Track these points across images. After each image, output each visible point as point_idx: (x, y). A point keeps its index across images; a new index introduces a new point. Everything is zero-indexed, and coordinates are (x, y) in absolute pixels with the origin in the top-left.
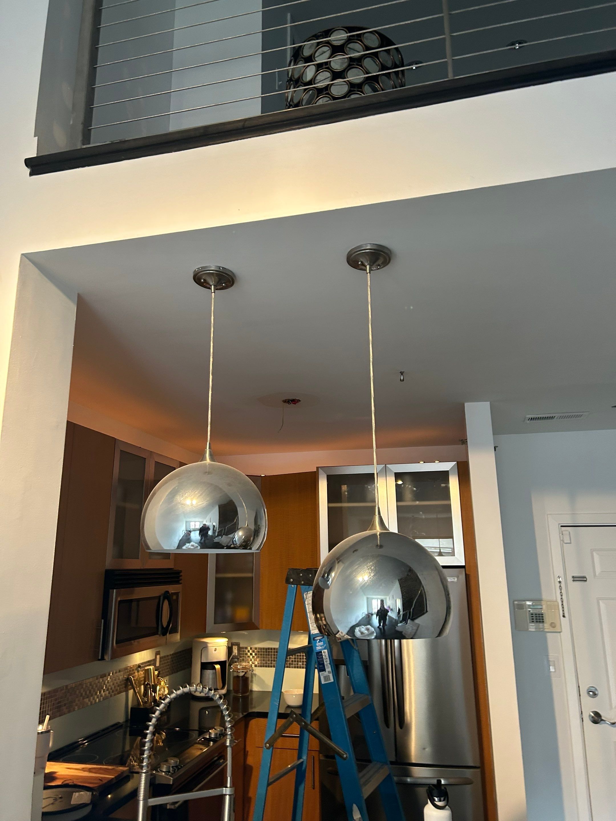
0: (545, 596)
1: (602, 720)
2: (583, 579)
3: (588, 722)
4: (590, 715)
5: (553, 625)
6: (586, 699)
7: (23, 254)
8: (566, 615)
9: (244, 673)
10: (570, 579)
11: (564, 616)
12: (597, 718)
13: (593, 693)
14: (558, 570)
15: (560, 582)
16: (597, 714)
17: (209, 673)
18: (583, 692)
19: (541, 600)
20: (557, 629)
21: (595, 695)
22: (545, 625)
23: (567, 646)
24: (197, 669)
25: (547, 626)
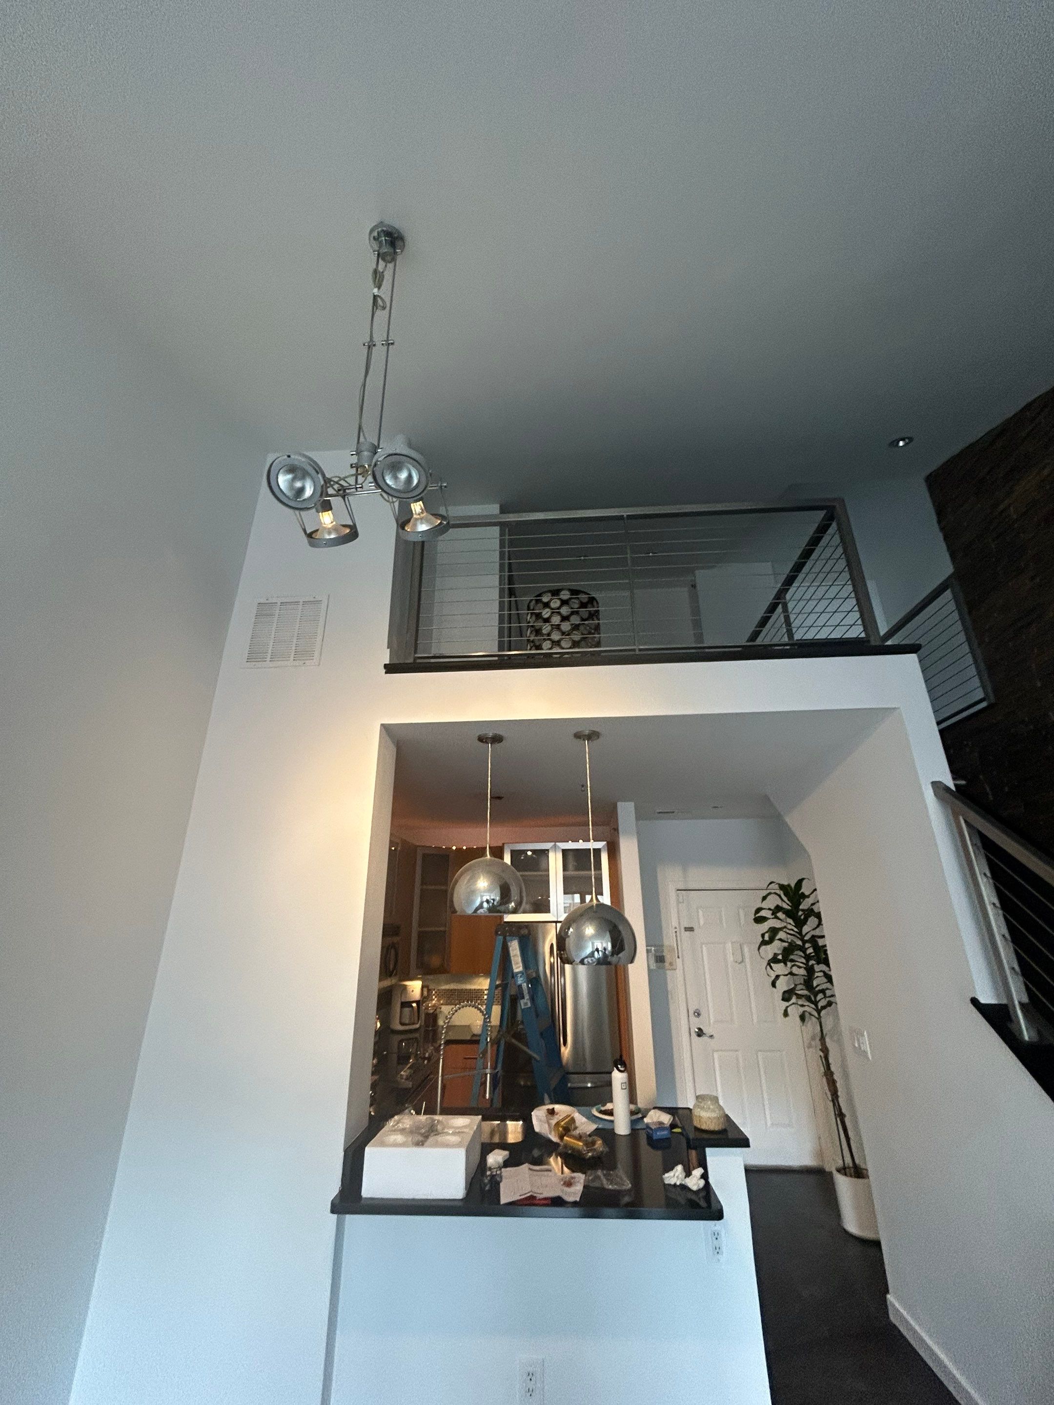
0: (666, 942)
1: (704, 1034)
2: (690, 929)
3: (694, 1035)
4: (695, 1032)
5: (671, 964)
6: (693, 1019)
7: (382, 725)
8: (680, 956)
9: (433, 1010)
10: (683, 930)
11: (678, 957)
12: (700, 1033)
13: (698, 1014)
14: (675, 923)
15: (676, 932)
16: (700, 1029)
17: (407, 1010)
18: (691, 1012)
19: (662, 946)
20: (674, 967)
21: (699, 1015)
22: (666, 964)
23: (680, 978)
24: (397, 1007)
25: (667, 964)
